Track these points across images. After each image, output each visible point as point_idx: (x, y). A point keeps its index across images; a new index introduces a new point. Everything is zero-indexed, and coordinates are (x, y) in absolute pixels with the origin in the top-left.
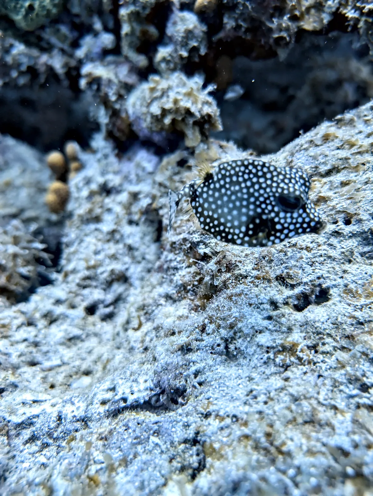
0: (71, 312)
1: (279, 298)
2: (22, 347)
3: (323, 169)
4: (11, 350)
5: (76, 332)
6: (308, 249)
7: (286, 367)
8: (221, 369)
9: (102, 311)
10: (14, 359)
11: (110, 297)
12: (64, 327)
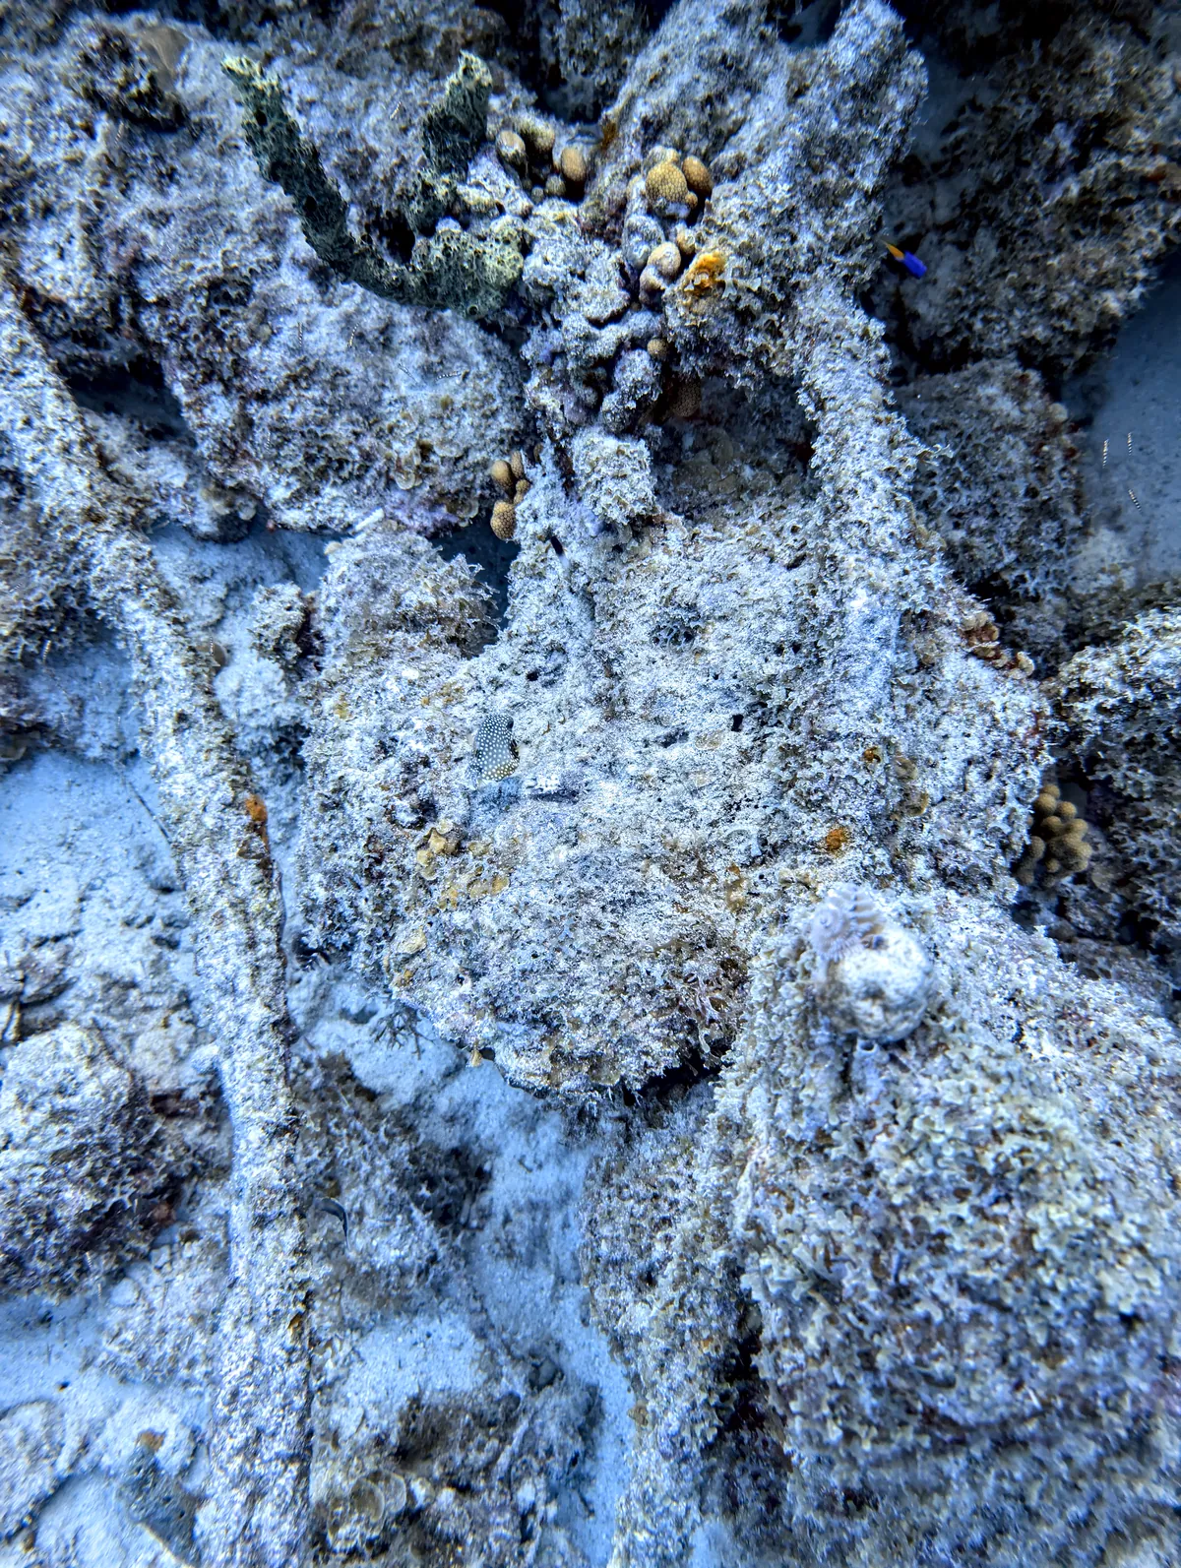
0: (514, 679)
1: (652, 737)
2: (473, 712)
3: (718, 614)
4: (465, 715)
5: (519, 699)
6: (682, 697)
7: (641, 790)
8: (603, 784)
9: (543, 678)
10: (468, 724)
11: (550, 666)
12: (509, 694)
